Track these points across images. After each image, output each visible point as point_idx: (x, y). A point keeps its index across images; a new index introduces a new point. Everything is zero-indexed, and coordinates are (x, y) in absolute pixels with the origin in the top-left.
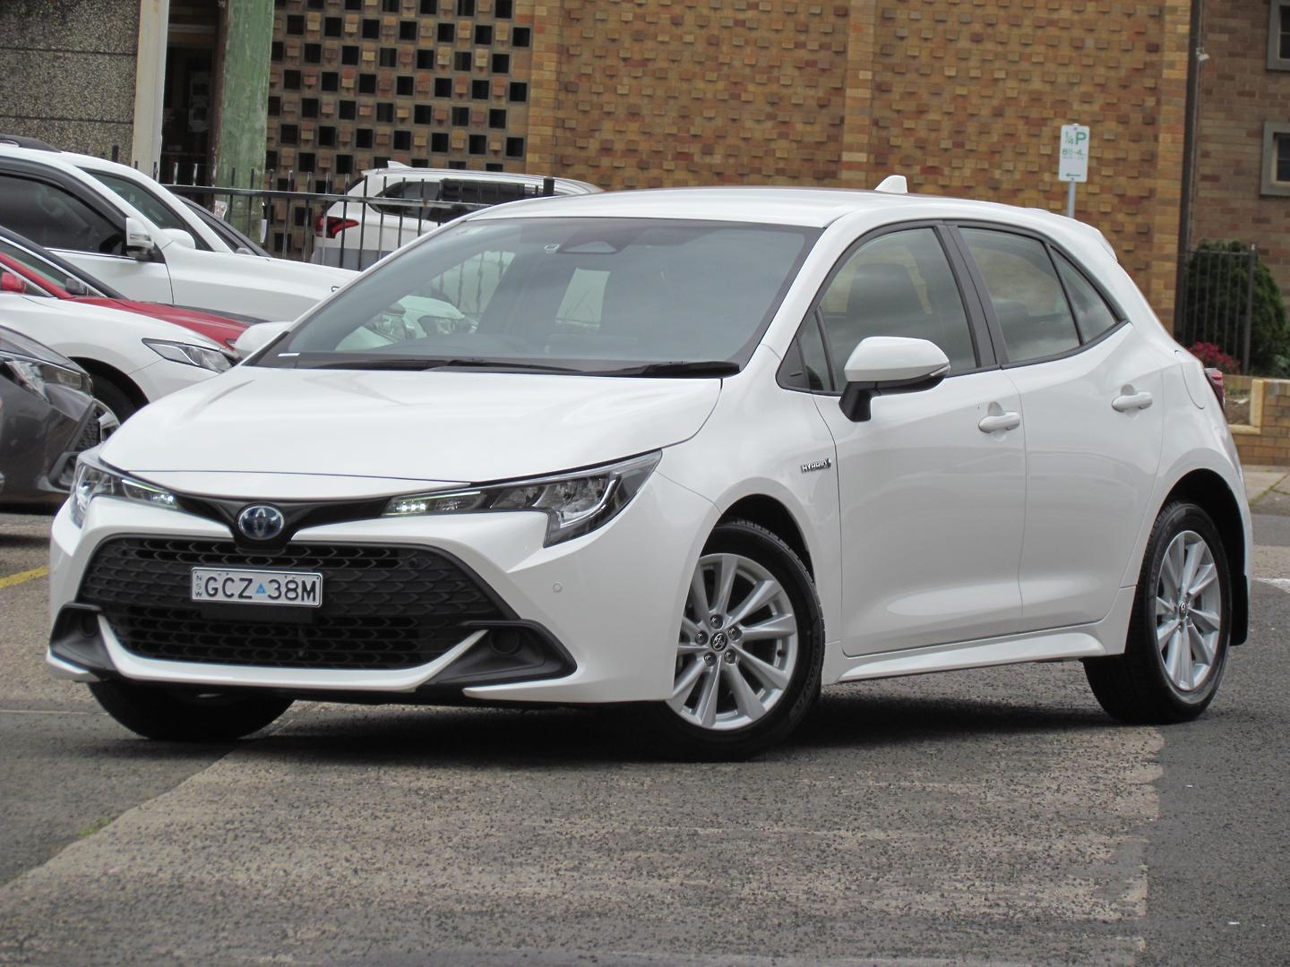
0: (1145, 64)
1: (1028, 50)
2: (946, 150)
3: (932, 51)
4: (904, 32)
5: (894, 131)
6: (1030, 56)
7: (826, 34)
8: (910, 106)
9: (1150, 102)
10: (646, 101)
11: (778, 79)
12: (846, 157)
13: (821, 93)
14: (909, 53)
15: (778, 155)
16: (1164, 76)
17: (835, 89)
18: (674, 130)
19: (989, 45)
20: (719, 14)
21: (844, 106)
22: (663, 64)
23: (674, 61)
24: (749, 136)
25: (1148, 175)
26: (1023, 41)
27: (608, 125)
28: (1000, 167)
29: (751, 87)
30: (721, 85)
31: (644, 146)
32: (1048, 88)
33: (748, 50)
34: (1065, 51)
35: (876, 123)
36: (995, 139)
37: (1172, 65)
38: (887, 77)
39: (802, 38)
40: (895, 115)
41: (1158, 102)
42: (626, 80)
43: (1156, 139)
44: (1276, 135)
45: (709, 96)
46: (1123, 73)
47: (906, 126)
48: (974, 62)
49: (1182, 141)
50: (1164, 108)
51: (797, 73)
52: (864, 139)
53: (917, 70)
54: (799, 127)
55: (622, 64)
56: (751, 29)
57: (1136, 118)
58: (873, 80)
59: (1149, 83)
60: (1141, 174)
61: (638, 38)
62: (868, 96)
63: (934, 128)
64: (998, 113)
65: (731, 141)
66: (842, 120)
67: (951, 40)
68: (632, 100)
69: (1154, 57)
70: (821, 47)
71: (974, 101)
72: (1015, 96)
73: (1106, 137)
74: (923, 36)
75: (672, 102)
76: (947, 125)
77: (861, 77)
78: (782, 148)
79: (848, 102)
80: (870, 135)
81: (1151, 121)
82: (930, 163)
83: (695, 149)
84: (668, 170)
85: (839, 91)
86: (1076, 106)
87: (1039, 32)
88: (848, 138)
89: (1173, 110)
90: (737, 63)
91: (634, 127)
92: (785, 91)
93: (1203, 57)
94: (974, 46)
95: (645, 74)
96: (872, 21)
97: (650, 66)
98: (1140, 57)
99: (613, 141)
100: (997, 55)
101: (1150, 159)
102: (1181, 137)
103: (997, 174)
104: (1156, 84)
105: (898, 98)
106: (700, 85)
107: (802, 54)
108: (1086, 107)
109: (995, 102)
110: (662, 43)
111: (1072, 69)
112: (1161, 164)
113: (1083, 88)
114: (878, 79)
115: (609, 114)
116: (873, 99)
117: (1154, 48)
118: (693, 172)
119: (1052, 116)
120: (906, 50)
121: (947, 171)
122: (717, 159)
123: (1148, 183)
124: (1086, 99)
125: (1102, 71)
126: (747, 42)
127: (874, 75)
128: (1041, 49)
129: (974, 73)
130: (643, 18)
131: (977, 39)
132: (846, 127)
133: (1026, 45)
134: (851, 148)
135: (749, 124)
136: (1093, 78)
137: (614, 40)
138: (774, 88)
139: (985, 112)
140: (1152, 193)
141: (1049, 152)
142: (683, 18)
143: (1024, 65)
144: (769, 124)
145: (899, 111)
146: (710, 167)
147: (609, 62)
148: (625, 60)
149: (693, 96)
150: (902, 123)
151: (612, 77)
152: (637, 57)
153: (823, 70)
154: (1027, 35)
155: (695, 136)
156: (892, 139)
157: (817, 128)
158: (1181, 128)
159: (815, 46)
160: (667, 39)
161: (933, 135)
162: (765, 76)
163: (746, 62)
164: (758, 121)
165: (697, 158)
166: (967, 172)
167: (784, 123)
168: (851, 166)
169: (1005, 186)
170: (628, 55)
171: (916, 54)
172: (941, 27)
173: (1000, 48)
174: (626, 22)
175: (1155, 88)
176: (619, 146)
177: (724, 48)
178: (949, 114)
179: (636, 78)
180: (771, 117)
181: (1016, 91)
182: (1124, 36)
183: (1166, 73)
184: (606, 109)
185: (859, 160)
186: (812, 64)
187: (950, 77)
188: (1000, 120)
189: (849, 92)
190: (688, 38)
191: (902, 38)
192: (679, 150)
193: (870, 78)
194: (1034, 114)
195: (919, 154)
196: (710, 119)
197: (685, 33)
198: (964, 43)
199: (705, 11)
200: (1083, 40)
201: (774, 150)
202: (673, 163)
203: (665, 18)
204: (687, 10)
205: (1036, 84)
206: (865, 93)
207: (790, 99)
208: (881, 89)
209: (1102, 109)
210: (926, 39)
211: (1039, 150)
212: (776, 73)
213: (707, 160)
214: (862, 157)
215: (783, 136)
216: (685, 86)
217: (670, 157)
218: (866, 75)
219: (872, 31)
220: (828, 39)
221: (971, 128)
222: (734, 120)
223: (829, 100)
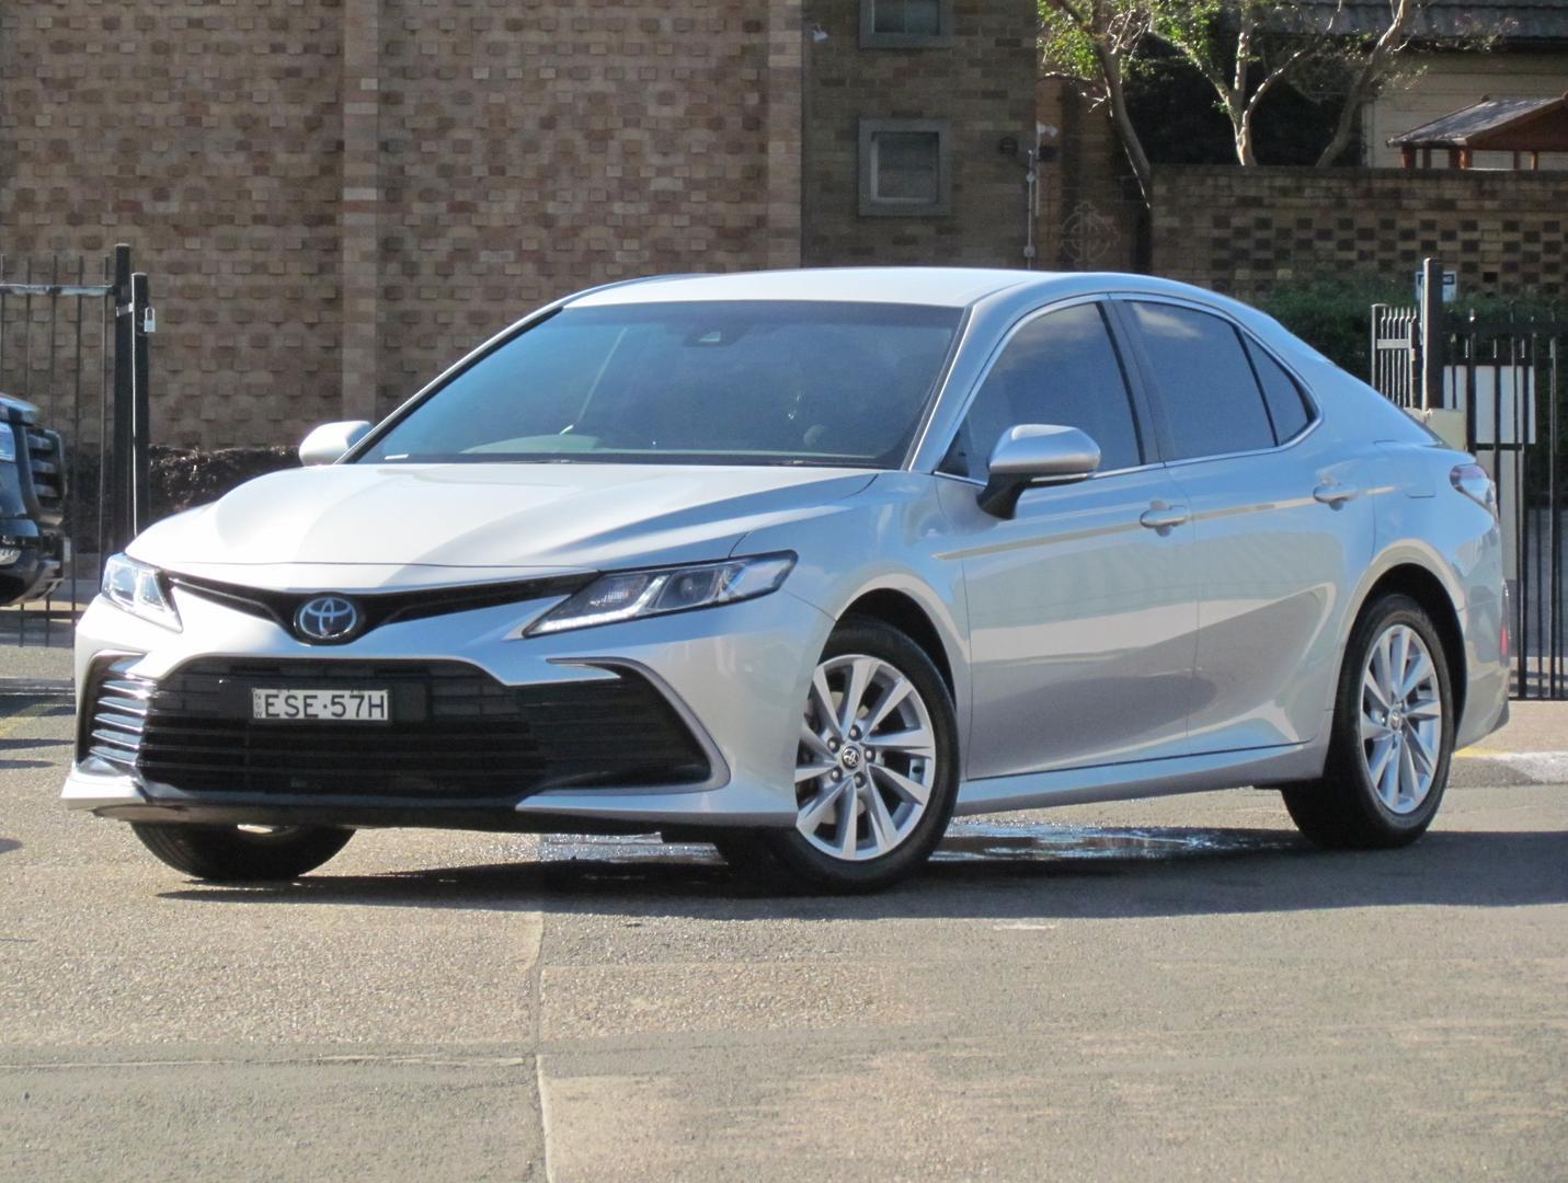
0: (745, 49)
1: (587, 38)
2: (480, 179)
3: (455, 49)
4: (416, 24)
5: (410, 157)
6: (587, 47)
7: (312, 31)
8: (430, 122)
9: (753, 99)
10: (75, 131)
11: (250, 96)
12: (349, 195)
13: (308, 112)
14: (424, 52)
15: (255, 196)
16: (771, 65)
17: (328, 104)
18: (114, 172)
19: (533, 36)
20: (166, 13)
21: (341, 125)
22: (95, 83)
23: (109, 79)
24: (215, 173)
25: (752, 198)
26: (576, 27)
27: (25, 169)
28: (554, 198)
29: (215, 109)
30: (174, 108)
31: (76, 195)
32: (611, 88)
33: (208, 59)
34: (636, 37)
35: (385, 146)
36: (546, 161)
37: (781, 49)
38: (397, 85)
39: (280, 37)
40: (410, 137)
41: (764, 100)
42: (48, 108)
43: (763, 148)
44: (874, 135)
45: (159, 123)
46: (713, 63)
47: (423, 150)
48: (511, 60)
49: (799, 151)
50: (774, 107)
51: (274, 86)
52: (371, 170)
53: (437, 74)
54: (282, 157)
55: (40, 86)
56: (209, 30)
57: (734, 122)
58: (379, 90)
59: (749, 73)
60: (746, 197)
61: (61, 47)
62: (375, 112)
63: (463, 147)
64: (548, 123)
65: (192, 180)
66: (340, 145)
67: (480, 31)
68: (58, 134)
69: (755, 39)
70: (307, 49)
71: (516, 109)
72: (570, 100)
73: (694, 150)
74: (442, 27)
75: (109, 135)
76: (480, 144)
77: (363, 87)
78: (260, 187)
79: (346, 121)
80: (378, 164)
81: (755, 122)
82: (459, 198)
83: (143, 195)
84: (108, 226)
85: (334, 107)
86: (652, 110)
87: (598, 14)
88: (350, 169)
89: (784, 110)
90: (194, 77)
91: (60, 169)
92: (260, 112)
93: (821, 36)
94: (510, 37)
95: (71, 97)
96: (376, 12)
97: (80, 87)
98: (737, 38)
99: (33, 191)
100: (543, 49)
101: (758, 174)
102: (798, 144)
103: (551, 207)
104: (759, 74)
105: (412, 113)
106: (147, 109)
107: (283, 61)
108: (666, 111)
109: (544, 112)
110: (93, 54)
111: (644, 62)
112: (774, 182)
113: (661, 86)
114: (384, 88)
115: (26, 154)
116: (379, 115)
117: (756, 26)
118: (140, 225)
119: (621, 125)
120: (420, 47)
121: (482, 206)
122: (173, 207)
123: (754, 209)
124: (665, 99)
125: (684, 62)
126: (206, 48)
127: (379, 83)
128: (603, 36)
129: (512, 73)
130: (65, 23)
131: (515, 26)
132: (345, 155)
133: (581, 31)
134: (354, 183)
135: (215, 157)
136: (673, 72)
137: (27, 55)
138: (245, 107)
139: (531, 125)
140: (761, 221)
141: (619, 175)
142: (118, 20)
143: (581, 60)
144: (240, 158)
145: (414, 130)
146: (166, 218)
147: (24, 84)
148: (44, 80)
149: (138, 123)
150: (419, 147)
151: (27, 105)
152: (60, 75)
153: (311, 80)
154: (582, 18)
155: (143, 177)
156: (407, 168)
157: (305, 158)
158: (796, 133)
159: (298, 49)
160: (99, 50)
161: (462, 159)
162: (233, 94)
163: (206, 74)
164: (226, 154)
165: (147, 207)
166: (510, 207)
167: (261, 154)
168: (357, 206)
169: (563, 223)
170: (49, 75)
171: (435, 51)
172: (465, 14)
173: (546, 39)
174: (43, 30)
175: (758, 80)
176: (42, 197)
177: (177, 58)
178: (482, 129)
179: (60, 103)
180: (243, 146)
181: (570, 96)
182: (714, 12)
183: (774, 60)
184: (23, 147)
185: (365, 198)
186: (293, 73)
187: (481, 81)
188: (552, 133)
189: (349, 109)
190: (128, 47)
191: (413, 32)
192: (121, 198)
193: (375, 88)
194: (597, 124)
195: (442, 185)
196: (162, 154)
197: (123, 41)
198: (498, 35)
199: (149, 11)
200: (657, 22)
201: (250, 192)
202: (116, 216)
203: (95, 20)
204: (124, 9)
205: (598, 84)
206: (370, 108)
207: (267, 120)
208: (388, 99)
209: (688, 111)
210: (446, 31)
211: (605, 171)
212: (247, 87)
213: (161, 207)
214: (370, 194)
215: (260, 171)
216: (125, 110)
217: (110, 208)
218: (370, 84)
219: (375, 24)
220: (314, 39)
221: (513, 148)
222: (193, 154)
223: (321, 120)
